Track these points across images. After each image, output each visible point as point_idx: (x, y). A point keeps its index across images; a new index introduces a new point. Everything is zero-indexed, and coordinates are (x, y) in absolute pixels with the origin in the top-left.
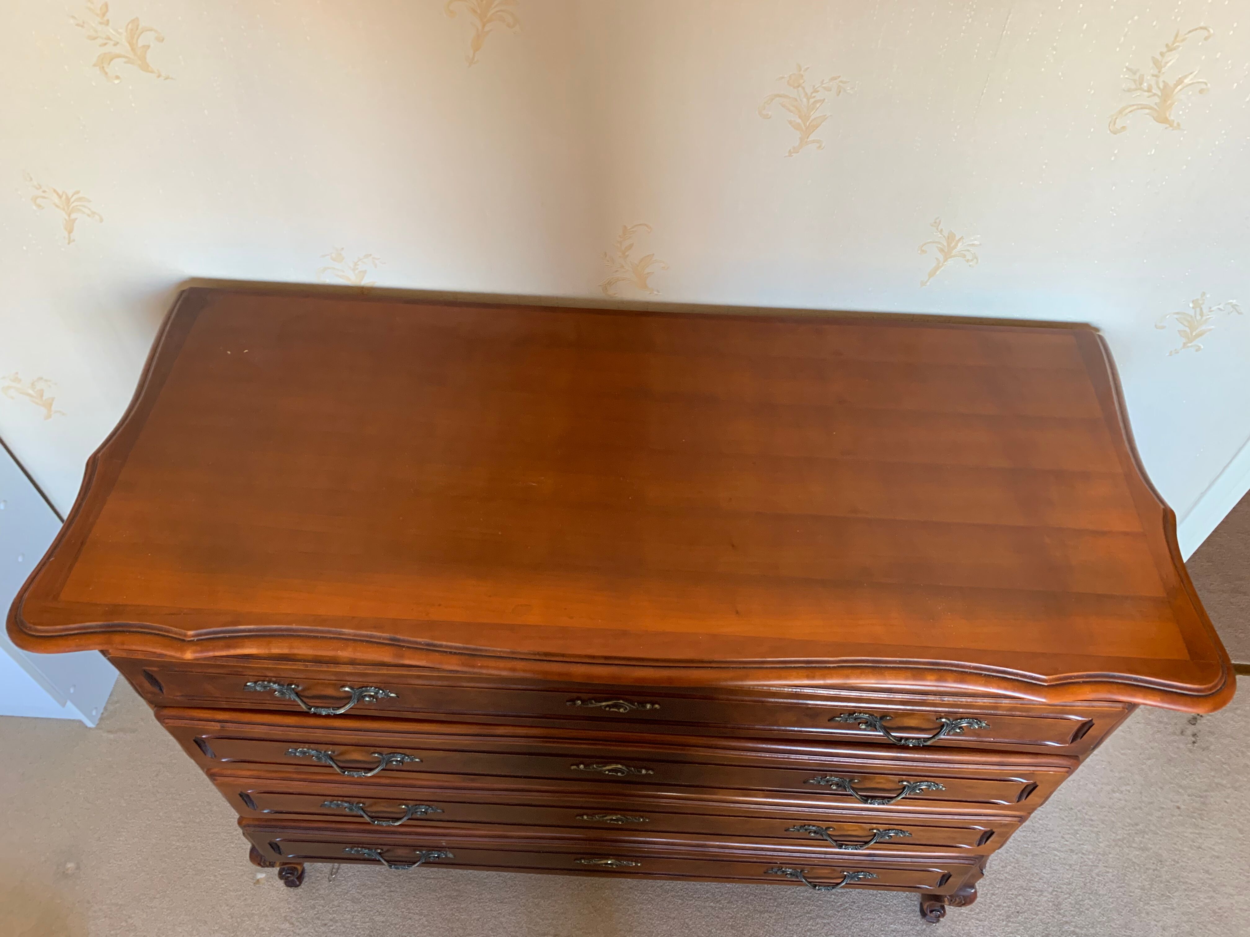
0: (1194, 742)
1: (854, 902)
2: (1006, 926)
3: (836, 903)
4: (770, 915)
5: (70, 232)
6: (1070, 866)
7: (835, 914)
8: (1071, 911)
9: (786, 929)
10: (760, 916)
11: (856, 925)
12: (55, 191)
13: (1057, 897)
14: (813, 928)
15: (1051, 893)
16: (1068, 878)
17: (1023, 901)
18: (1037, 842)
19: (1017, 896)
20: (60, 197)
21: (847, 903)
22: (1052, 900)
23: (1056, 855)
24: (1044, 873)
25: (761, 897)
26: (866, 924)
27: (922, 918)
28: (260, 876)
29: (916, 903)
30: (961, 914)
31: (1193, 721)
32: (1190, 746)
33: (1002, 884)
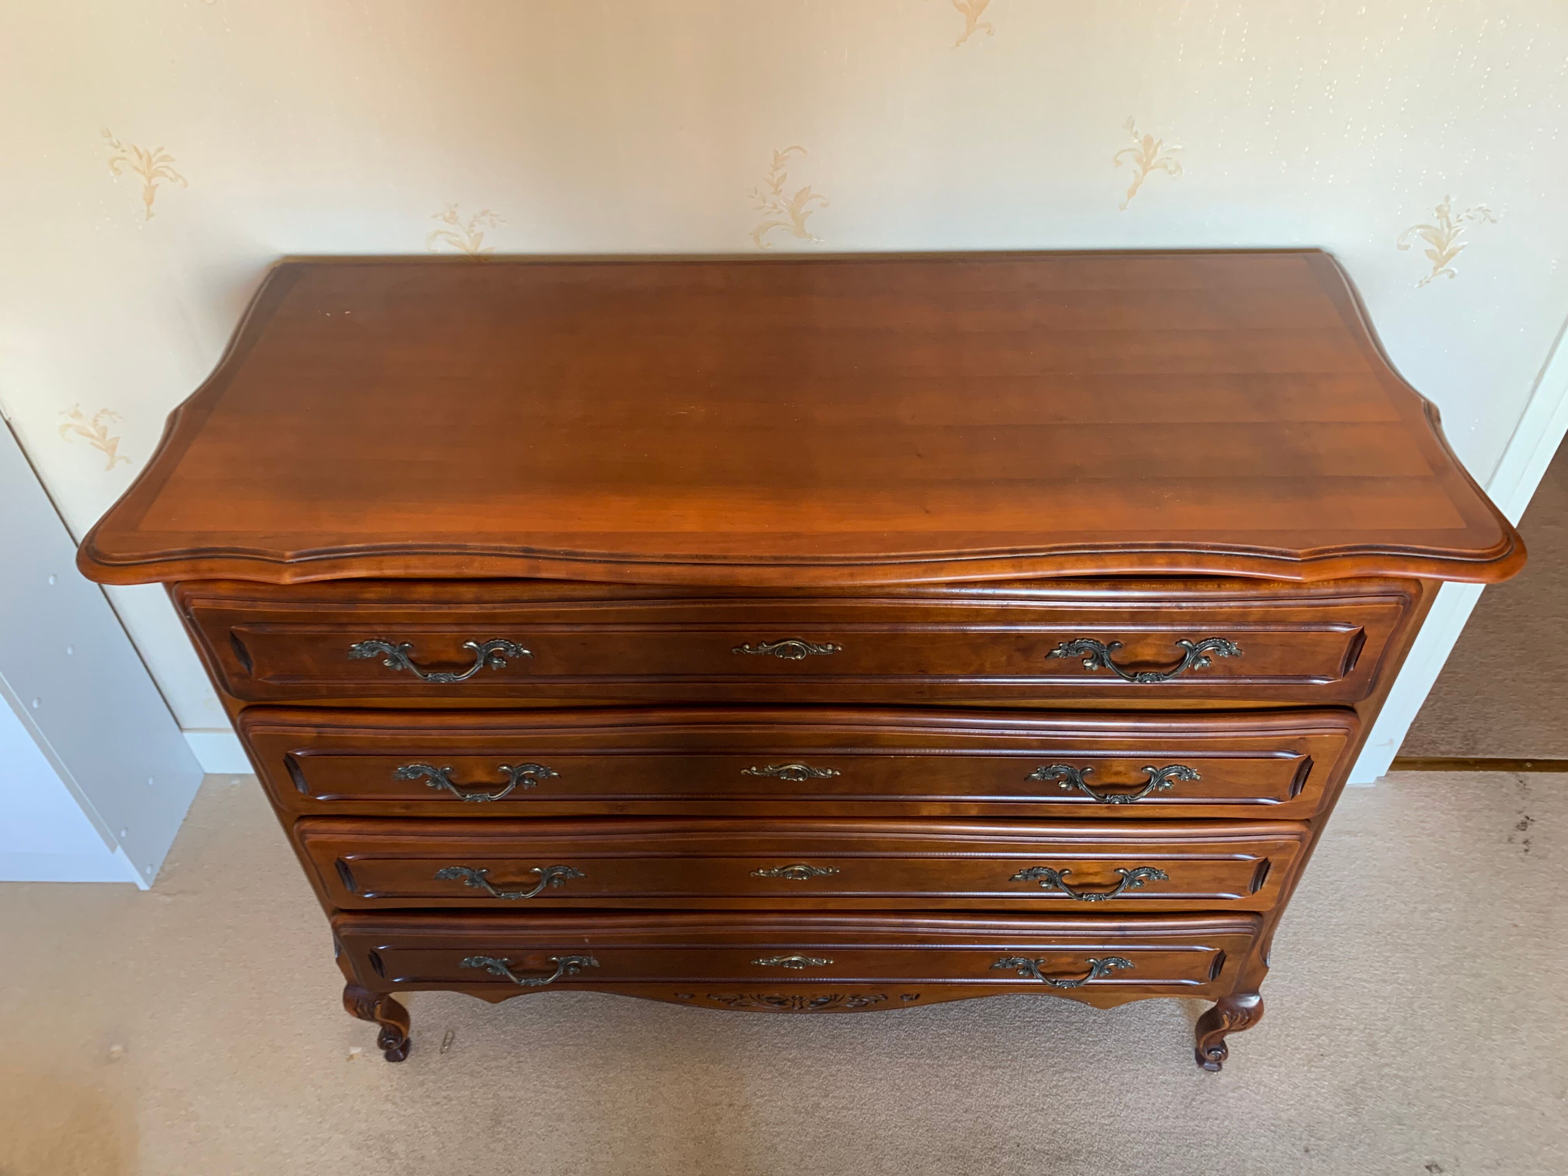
0: (1526, 851)
1: (1111, 1052)
2: (1309, 1071)
3: (1088, 1053)
4: (1004, 1070)
5: (150, 202)
6: (1384, 998)
7: (1087, 1067)
8: (1391, 1051)
9: (1025, 1086)
10: (991, 1072)
11: (1115, 1078)
12: (136, 150)
13: (1371, 1035)
14: (1060, 1084)
15: (1362, 1031)
16: (1383, 1013)
17: (1327, 1041)
18: (1338, 972)
19: (1318, 1036)
20: (141, 157)
21: (1101, 1052)
22: (1365, 1039)
23: (1364, 987)
24: (1352, 1008)
25: (991, 1051)
26: (1127, 1077)
27: (1199, 1067)
28: (355, 1051)
29: (1190, 1049)
30: (1248, 1060)
31: (1523, 826)
32: (1522, 854)
33: (1299, 1023)
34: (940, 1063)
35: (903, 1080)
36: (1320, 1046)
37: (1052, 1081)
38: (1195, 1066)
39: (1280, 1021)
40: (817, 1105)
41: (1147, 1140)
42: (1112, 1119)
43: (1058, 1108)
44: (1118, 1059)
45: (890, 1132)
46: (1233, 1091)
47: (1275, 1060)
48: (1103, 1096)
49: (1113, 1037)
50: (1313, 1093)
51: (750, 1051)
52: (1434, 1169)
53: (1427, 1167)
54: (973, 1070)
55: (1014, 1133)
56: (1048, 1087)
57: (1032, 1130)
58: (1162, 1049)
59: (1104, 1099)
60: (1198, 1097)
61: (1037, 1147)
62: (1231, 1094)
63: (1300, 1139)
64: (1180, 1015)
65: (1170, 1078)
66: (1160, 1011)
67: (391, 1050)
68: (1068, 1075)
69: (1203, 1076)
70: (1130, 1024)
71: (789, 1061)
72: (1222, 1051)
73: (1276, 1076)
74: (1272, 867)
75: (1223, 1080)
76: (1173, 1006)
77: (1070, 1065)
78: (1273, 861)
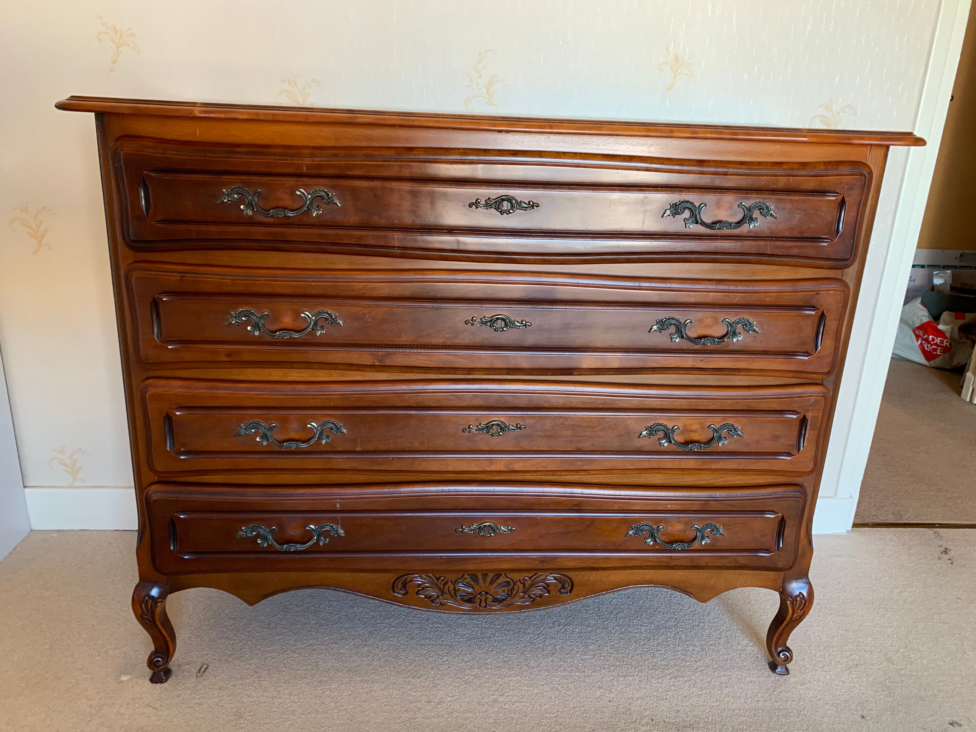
0: (952, 563)
1: (708, 666)
2: (850, 673)
3: (692, 667)
4: (634, 678)
5: (114, 62)
6: (889, 635)
7: (694, 674)
8: (902, 662)
9: (651, 686)
10: (625, 679)
11: (715, 680)
13: (886, 654)
14: (676, 684)
15: (880, 651)
16: (890, 643)
17: (857, 658)
18: (853, 623)
19: (851, 655)
21: (702, 666)
22: (883, 656)
23: (873, 630)
25: (622, 667)
26: (724, 679)
27: (774, 673)
28: (124, 678)
29: (764, 663)
30: (806, 669)
31: (946, 551)
32: (950, 565)
33: (835, 649)
34: (586, 675)
35: (559, 685)
36: (853, 660)
37: (670, 682)
38: (771, 673)
39: (822, 648)
40: (495, 701)
41: (747, 714)
42: (718, 703)
43: (678, 698)
44: (715, 670)
45: (554, 715)
46: (801, 685)
47: (825, 668)
49: (708, 658)
50: (857, 685)
51: (442, 670)
52: (955, 725)
53: (950, 724)
54: (611, 678)
55: (648, 713)
56: (668, 686)
57: (662, 711)
58: (745, 664)
59: (710, 691)
60: (777, 690)
61: (667, 720)
62: (800, 687)
63: (856, 710)
64: (752, 646)
65: (754, 679)
66: (738, 644)
67: (157, 670)
68: (681, 679)
69: (777, 678)
70: (719, 651)
71: (472, 676)
72: (787, 653)
73: (828, 677)
74: (809, 423)
75: (792, 680)
76: (746, 641)
77: (681, 673)
78: (809, 416)
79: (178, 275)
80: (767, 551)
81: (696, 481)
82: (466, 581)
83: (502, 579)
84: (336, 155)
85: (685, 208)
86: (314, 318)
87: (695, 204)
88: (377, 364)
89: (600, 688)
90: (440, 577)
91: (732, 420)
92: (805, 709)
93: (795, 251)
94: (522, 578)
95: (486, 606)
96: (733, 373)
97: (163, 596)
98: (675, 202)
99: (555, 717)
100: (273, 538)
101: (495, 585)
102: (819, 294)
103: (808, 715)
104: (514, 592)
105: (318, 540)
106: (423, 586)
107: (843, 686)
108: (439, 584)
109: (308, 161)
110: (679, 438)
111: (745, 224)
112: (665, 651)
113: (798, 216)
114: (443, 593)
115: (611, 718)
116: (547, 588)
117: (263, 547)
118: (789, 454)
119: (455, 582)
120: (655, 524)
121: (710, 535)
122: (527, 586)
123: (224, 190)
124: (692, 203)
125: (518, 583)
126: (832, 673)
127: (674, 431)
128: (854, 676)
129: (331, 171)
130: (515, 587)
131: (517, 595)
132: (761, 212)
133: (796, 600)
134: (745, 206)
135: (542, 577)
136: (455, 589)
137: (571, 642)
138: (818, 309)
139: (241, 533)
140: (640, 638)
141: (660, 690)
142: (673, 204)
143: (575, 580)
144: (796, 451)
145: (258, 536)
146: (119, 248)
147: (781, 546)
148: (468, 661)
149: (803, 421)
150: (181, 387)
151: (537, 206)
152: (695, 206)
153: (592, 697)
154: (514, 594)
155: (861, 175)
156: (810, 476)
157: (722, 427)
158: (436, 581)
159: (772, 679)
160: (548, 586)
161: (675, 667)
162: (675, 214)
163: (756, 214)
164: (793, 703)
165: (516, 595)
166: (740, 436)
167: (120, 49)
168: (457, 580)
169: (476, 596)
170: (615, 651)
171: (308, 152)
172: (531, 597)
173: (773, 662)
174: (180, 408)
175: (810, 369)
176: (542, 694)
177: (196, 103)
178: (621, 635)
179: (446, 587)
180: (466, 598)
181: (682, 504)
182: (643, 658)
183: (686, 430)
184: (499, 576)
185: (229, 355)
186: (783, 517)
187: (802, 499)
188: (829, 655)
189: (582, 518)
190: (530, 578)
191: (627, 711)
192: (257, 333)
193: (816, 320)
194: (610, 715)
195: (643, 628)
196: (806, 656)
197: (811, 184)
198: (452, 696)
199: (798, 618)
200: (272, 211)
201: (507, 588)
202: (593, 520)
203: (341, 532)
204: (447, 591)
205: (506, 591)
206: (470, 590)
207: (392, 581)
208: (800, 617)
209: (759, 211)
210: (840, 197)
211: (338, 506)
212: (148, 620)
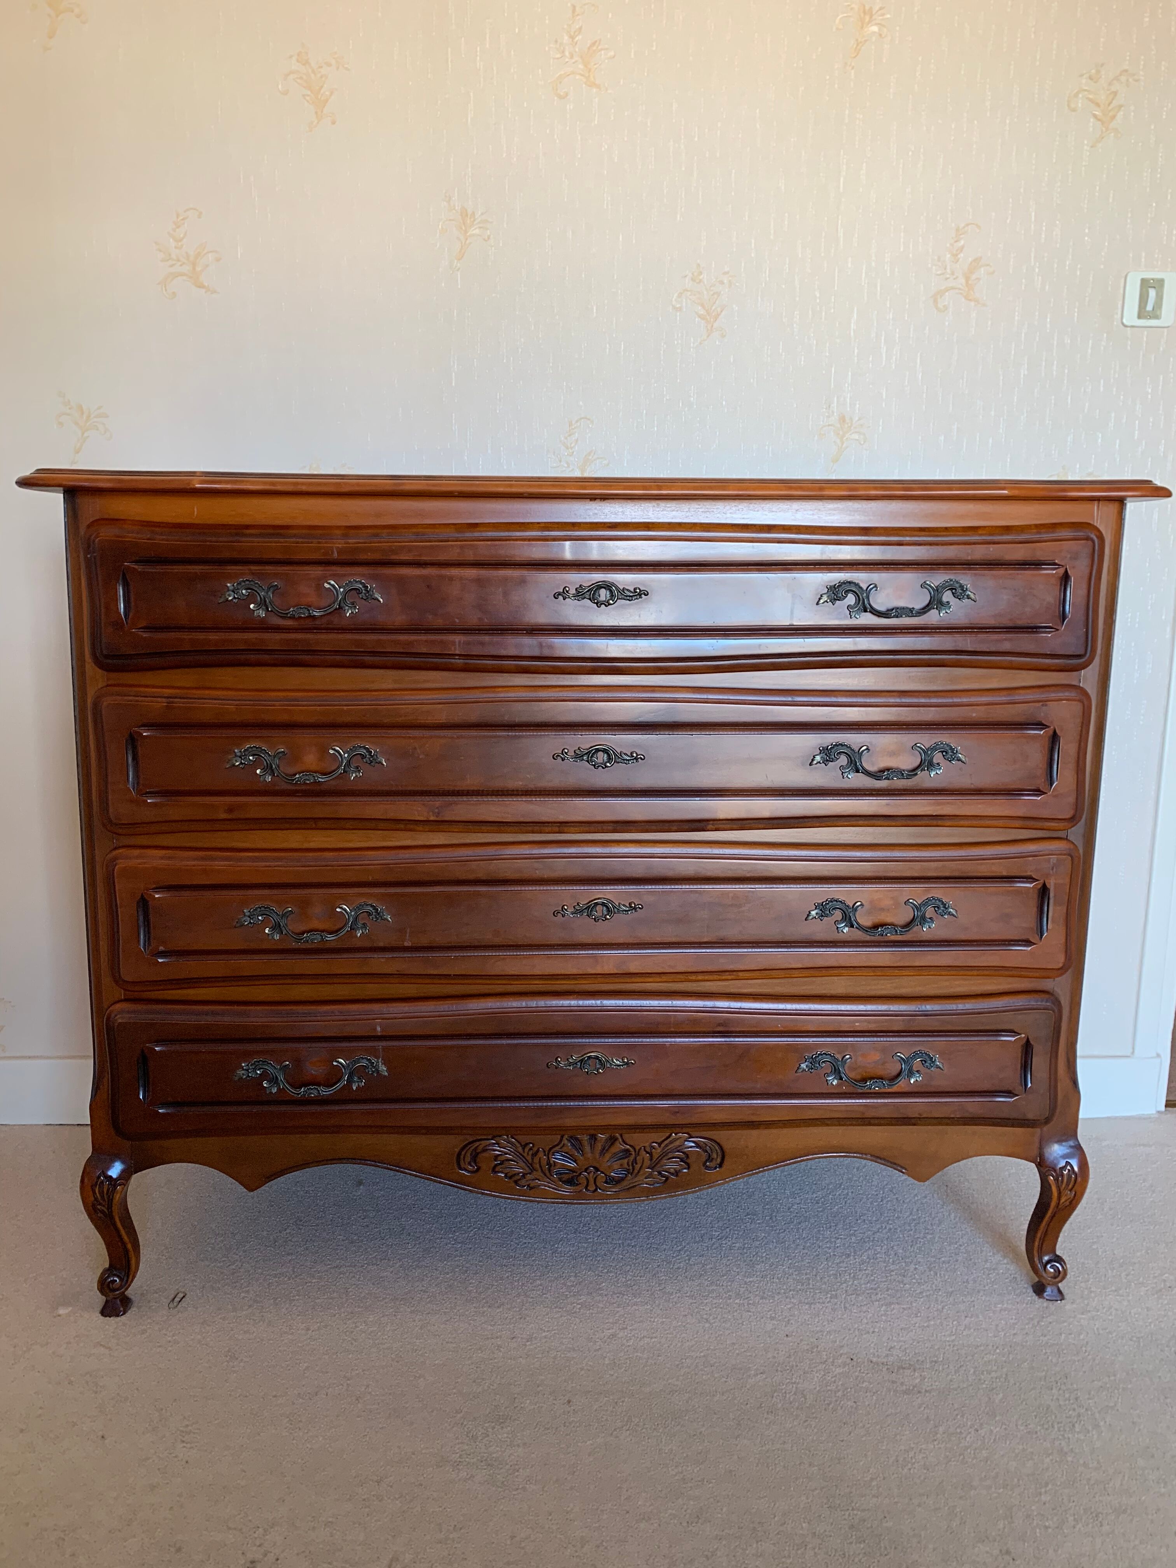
12: (81, 407)
27: (1040, 1298)
28: (62, 1311)
29: (1026, 1286)
30: (1091, 1292)
33: (1136, 1266)
35: (710, 1315)
36: (1165, 1281)
38: (1035, 1297)
39: (1117, 1266)
40: (614, 1335)
41: (998, 1351)
42: (954, 1337)
43: (891, 1331)
44: (949, 1295)
45: (702, 1354)
46: (1082, 1314)
47: (1121, 1292)
48: (939, 1321)
49: (939, 1280)
51: (533, 1298)
54: (789, 1306)
55: (845, 1350)
56: (876, 1316)
57: (866, 1347)
58: (995, 1286)
59: (941, 1322)
60: (1044, 1320)
61: (874, 1360)
62: (1080, 1316)
63: (1168, 1346)
64: (1008, 1264)
65: (1010, 1306)
66: (986, 1261)
67: (111, 1295)
68: (897, 1306)
69: (1045, 1304)
70: (955, 1270)
71: (579, 1304)
72: (1058, 1265)
73: (1125, 1303)
74: (1052, 895)
75: (1068, 1307)
76: (998, 1257)
77: (897, 1299)
78: (1051, 885)
79: (164, 700)
80: (1009, 1093)
81: (896, 988)
82: (565, 1149)
83: (619, 1146)
84: (376, 535)
85: (847, 592)
86: (346, 755)
87: (861, 585)
88: (432, 818)
89: (772, 1318)
90: (527, 1144)
91: (938, 891)
92: (1087, 1343)
93: (1006, 646)
94: (647, 1145)
95: (596, 1190)
96: (935, 822)
97: (125, 1176)
98: (833, 584)
99: (704, 1356)
100: (284, 1079)
101: (608, 1156)
102: (1046, 705)
103: (1091, 1353)
104: (637, 1167)
105: (350, 1081)
106: (503, 1158)
107: (1147, 1315)
108: (525, 1155)
109: (339, 544)
110: (864, 919)
111: (932, 611)
112: (872, 1271)
113: (1005, 597)
114: (533, 1170)
115: (789, 1357)
116: (686, 1159)
117: (271, 1093)
118: (1028, 943)
119: (549, 1152)
120: (838, 1053)
121: (921, 1068)
122: (655, 1156)
123: (229, 585)
124: (857, 585)
125: (643, 1153)
126: (1130, 1298)
127: (856, 910)
128: (1166, 1302)
129: (370, 556)
130: (638, 1158)
131: (641, 1173)
132: (953, 593)
133: (1062, 1175)
134: (930, 586)
135: (677, 1143)
136: (549, 1164)
137: (729, 1260)
138: (1047, 727)
139: (240, 1072)
140: (835, 1255)
141: (865, 1321)
142: (831, 586)
143: (727, 1146)
144: (1038, 938)
145: (264, 1076)
146: (87, 666)
147: (1029, 1085)
148: (572, 1286)
149: (1044, 892)
150: (162, 858)
151: (645, 595)
152: (861, 588)
153: (760, 1330)
154: (636, 1171)
155: (1088, 538)
156: (1064, 976)
157: (925, 903)
158: (520, 1149)
159: (1037, 1306)
160: (687, 1157)
161: (887, 1290)
162: (835, 600)
163: (947, 596)
164: (1070, 1336)
165: (639, 1172)
166: (953, 915)
167: (86, 435)
168: (551, 1149)
169: (580, 1174)
170: (795, 1271)
171: (338, 532)
172: (663, 1176)
173: (1039, 1282)
174: (158, 889)
175: (1045, 814)
176: (684, 1326)
177: (195, 472)
178: (806, 1251)
179: (536, 1160)
180: (565, 1177)
181: (875, 1022)
182: (839, 1280)
183: (875, 908)
184: (613, 1140)
185: (230, 810)
186: (1028, 1041)
187: (1054, 1011)
188: (1127, 1275)
189: (730, 1046)
190: (660, 1144)
191: (813, 1348)
192: (269, 779)
193: (1046, 743)
194: (787, 1355)
195: (839, 1241)
196: (1091, 1276)
197: (1019, 553)
198: (548, 1331)
199: (1068, 1203)
200: (292, 609)
201: (626, 1161)
202: (749, 1047)
203: (383, 1068)
204: (538, 1166)
205: (626, 1166)
206: (573, 1165)
207: (457, 1150)
208: (1071, 1203)
209: (949, 592)
210: (1061, 571)
211: (379, 1029)
212: (102, 1212)
